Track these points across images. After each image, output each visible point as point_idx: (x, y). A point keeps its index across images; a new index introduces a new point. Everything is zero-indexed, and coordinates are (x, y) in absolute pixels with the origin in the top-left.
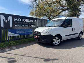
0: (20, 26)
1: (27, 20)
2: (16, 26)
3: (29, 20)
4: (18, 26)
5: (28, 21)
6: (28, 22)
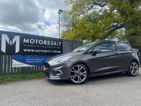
0: (33, 51)
1: (45, 42)
3: (48, 42)
6: (47, 45)
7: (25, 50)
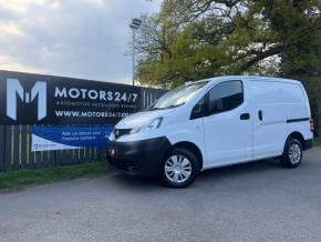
0: (75, 114)
1: (102, 95)
3: (110, 93)
4: (67, 114)
5: (107, 96)
7: (59, 114)
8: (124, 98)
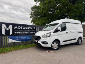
0: (20, 33)
2: (15, 33)
3: (28, 27)
5: (27, 28)
8: (32, 28)
